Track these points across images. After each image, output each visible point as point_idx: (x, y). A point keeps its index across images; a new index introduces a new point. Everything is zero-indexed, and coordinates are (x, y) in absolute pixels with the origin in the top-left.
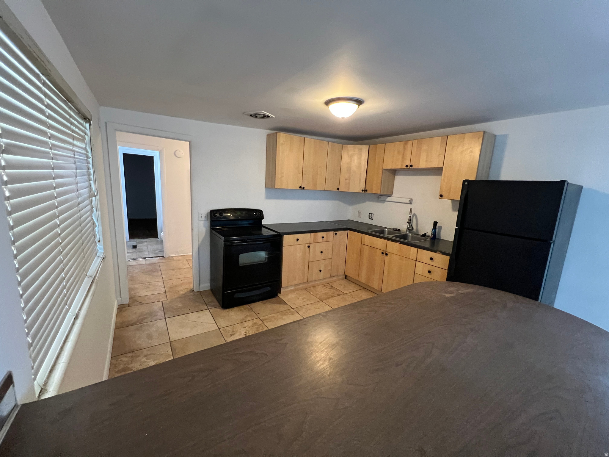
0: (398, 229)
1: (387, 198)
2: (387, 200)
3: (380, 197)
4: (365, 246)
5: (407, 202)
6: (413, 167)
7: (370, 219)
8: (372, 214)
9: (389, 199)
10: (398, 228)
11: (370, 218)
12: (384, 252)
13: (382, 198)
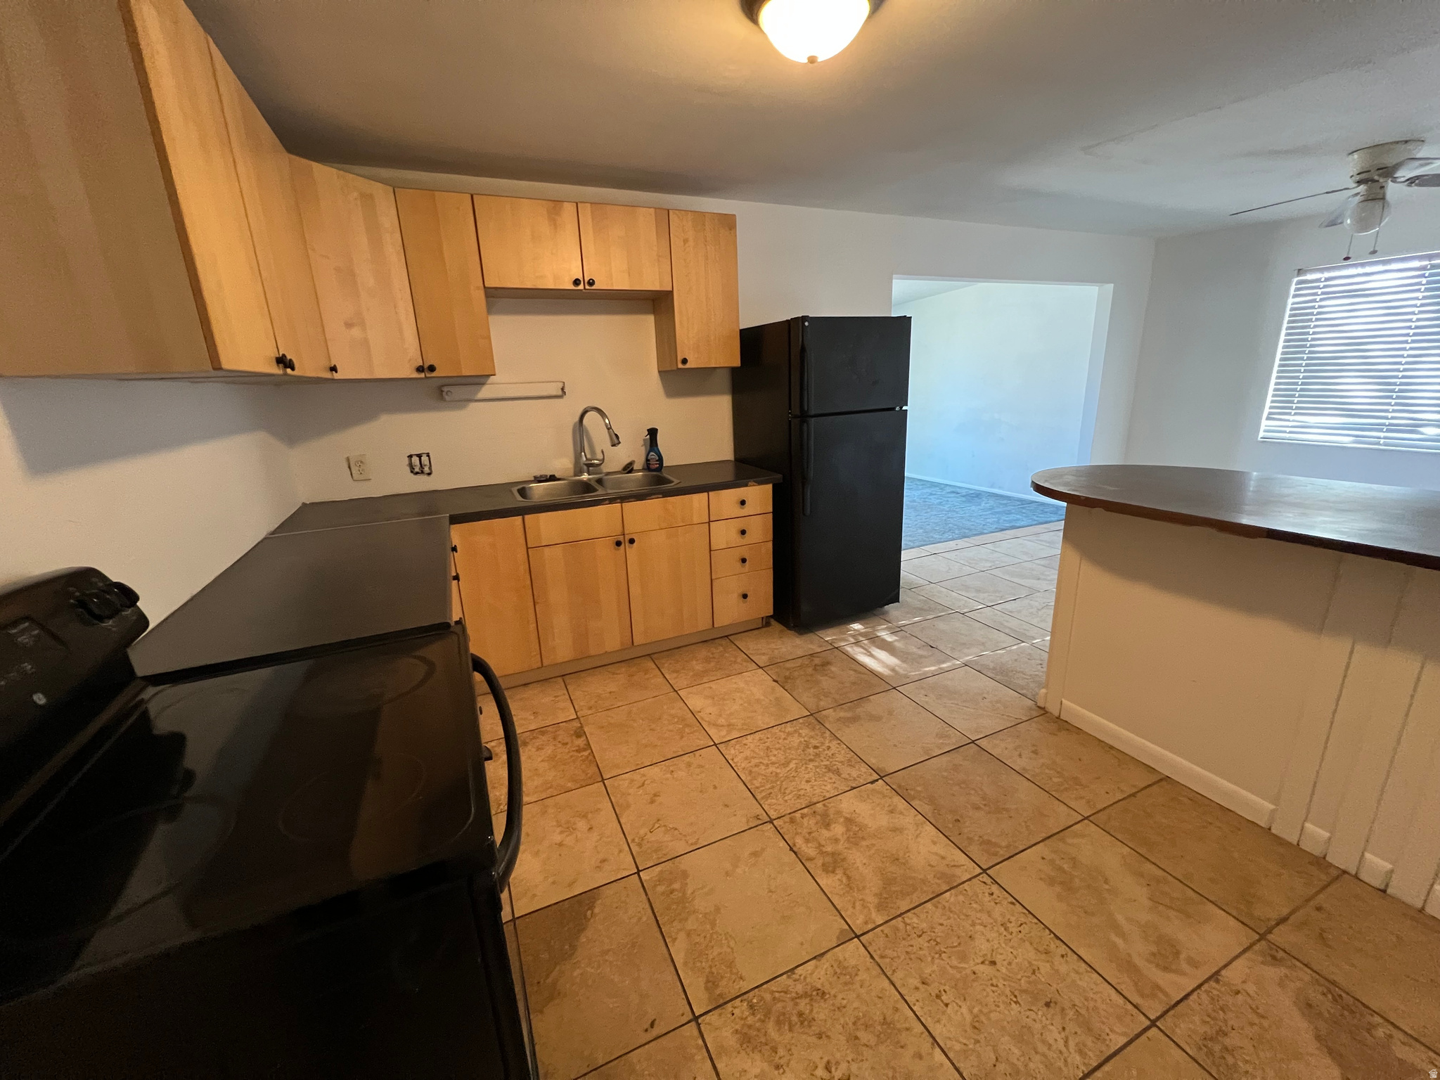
0: (551, 476)
1: (479, 391)
2: (481, 395)
3: (445, 389)
4: (546, 549)
5: (554, 393)
6: (594, 287)
7: (417, 473)
8: (419, 456)
9: (485, 392)
10: (549, 473)
11: (417, 469)
12: (621, 538)
13: (458, 392)
